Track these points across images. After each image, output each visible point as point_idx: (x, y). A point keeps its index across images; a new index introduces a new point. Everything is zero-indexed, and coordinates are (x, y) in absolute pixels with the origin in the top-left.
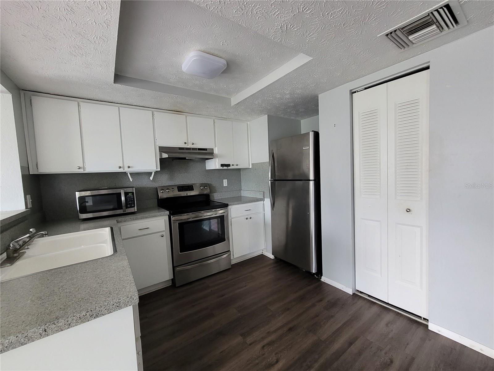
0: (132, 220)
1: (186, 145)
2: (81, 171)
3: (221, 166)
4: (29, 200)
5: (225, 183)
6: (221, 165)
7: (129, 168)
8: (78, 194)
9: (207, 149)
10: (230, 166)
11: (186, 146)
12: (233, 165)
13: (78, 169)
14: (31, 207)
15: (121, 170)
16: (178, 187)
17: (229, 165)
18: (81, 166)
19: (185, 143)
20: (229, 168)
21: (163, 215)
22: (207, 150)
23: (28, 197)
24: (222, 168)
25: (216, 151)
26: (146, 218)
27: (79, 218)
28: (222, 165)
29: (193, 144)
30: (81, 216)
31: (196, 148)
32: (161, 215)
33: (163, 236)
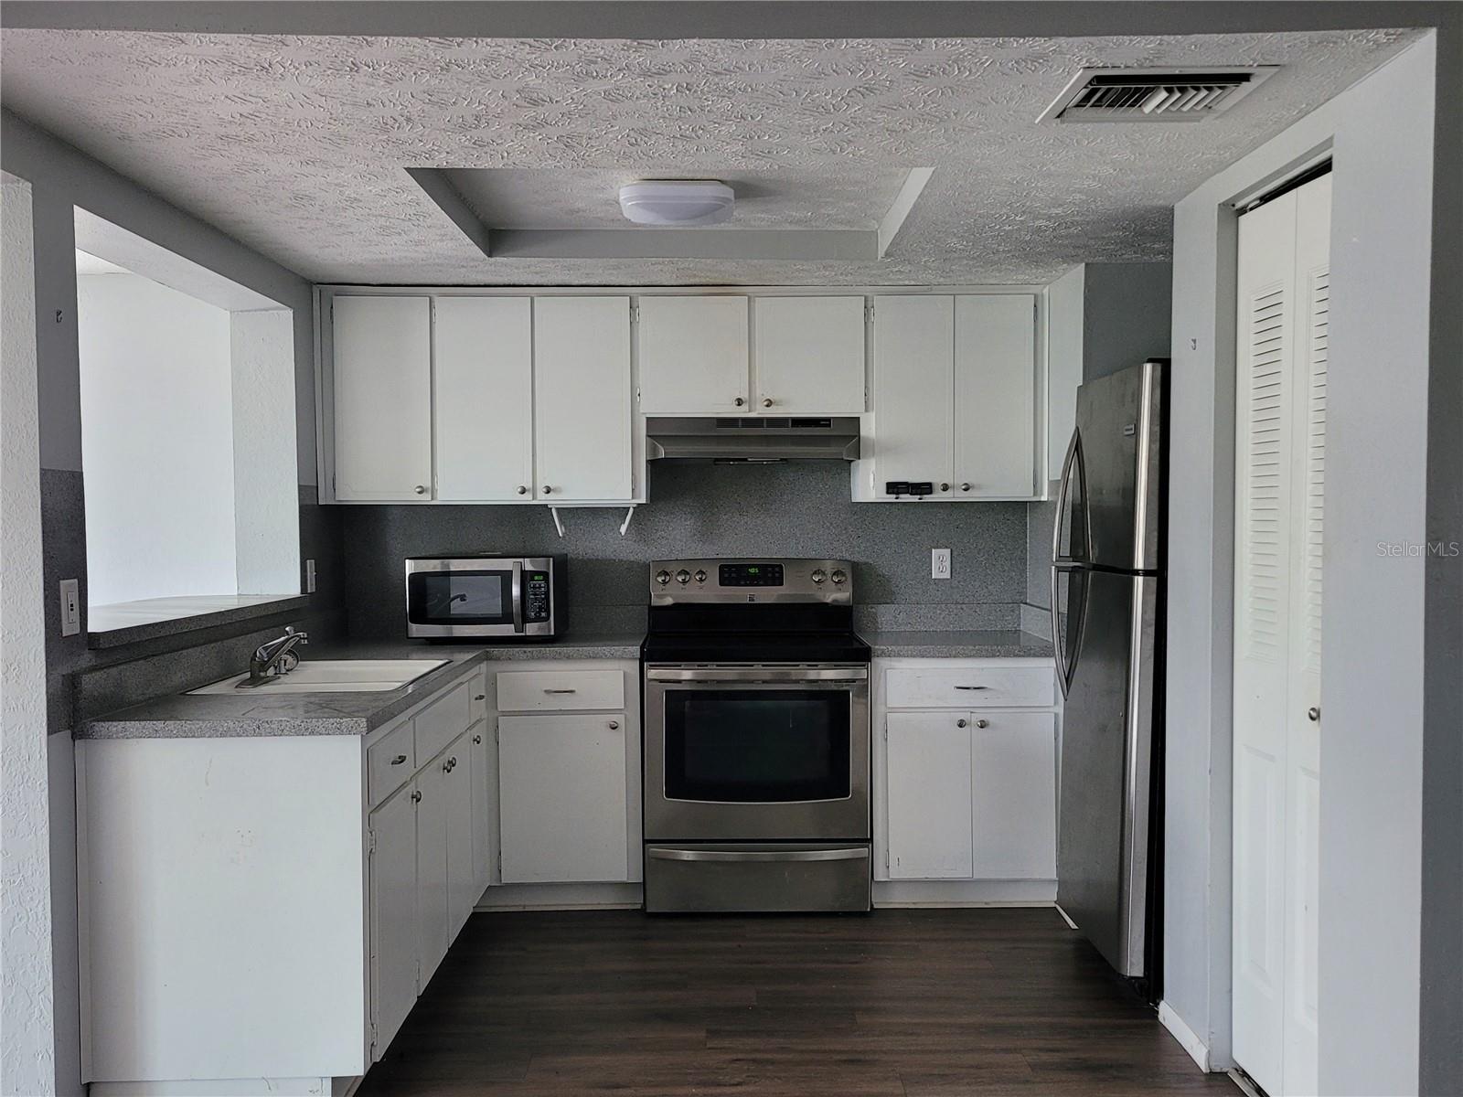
0: (528, 659)
1: (745, 407)
2: (425, 499)
3: (888, 493)
4: (311, 573)
5: (940, 563)
6: (888, 484)
7: (548, 492)
8: (410, 567)
9: (828, 419)
10: (931, 493)
11: (745, 412)
12: (945, 487)
13: (419, 493)
14: (314, 590)
15: (527, 499)
16: (721, 568)
17: (925, 488)
18: (427, 484)
19: (740, 402)
20: (927, 498)
21: (621, 658)
22: (829, 425)
23: (310, 564)
24: (892, 498)
25: (868, 429)
26: (569, 658)
27: (407, 634)
28: (893, 488)
29: (770, 403)
30: (414, 629)
31: (786, 419)
32: (613, 657)
33: (614, 728)
